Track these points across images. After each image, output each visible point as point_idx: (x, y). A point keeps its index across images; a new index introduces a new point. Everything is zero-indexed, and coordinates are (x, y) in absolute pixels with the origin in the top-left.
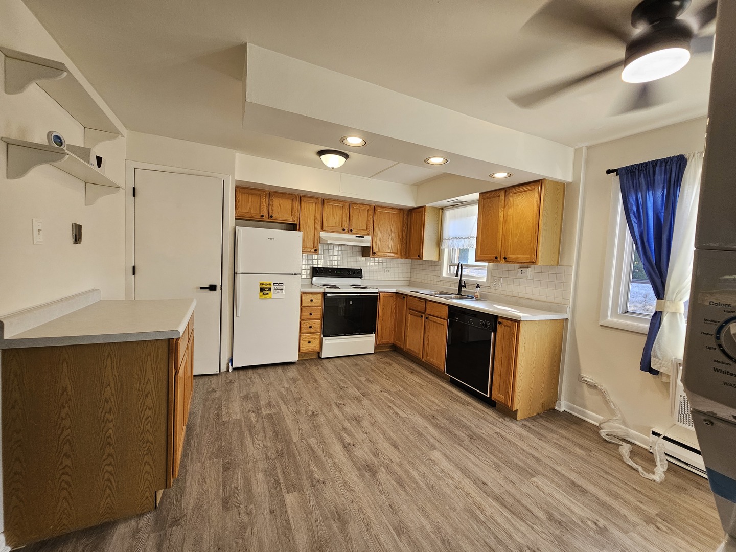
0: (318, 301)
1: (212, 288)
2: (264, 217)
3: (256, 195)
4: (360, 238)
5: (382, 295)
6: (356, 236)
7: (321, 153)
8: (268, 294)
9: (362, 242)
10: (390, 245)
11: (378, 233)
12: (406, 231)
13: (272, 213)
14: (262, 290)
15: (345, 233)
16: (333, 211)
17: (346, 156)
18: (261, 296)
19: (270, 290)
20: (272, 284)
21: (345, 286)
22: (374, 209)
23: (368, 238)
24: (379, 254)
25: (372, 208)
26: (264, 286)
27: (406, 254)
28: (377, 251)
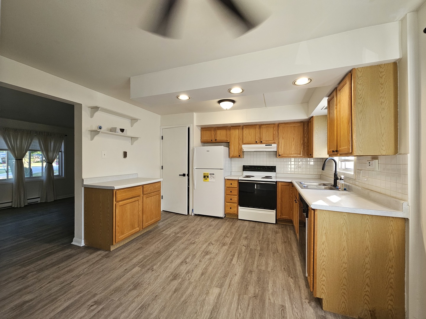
0: (236, 185)
1: (184, 175)
2: (213, 141)
3: (209, 130)
4: (269, 146)
5: (280, 184)
6: (266, 145)
7: (220, 102)
8: (207, 179)
9: (271, 148)
10: (293, 148)
11: (282, 141)
12: (307, 137)
13: (217, 138)
14: (204, 177)
15: (257, 144)
16: (249, 132)
17: (233, 101)
18: (204, 180)
19: (208, 177)
20: (209, 174)
21: (258, 176)
22: (278, 126)
23: (274, 146)
24: (284, 155)
25: (277, 126)
26: (205, 175)
27: (308, 155)
28: (282, 153)
